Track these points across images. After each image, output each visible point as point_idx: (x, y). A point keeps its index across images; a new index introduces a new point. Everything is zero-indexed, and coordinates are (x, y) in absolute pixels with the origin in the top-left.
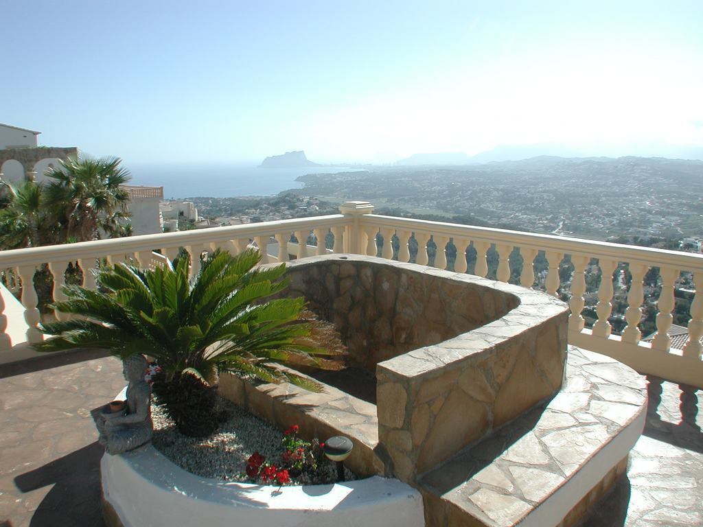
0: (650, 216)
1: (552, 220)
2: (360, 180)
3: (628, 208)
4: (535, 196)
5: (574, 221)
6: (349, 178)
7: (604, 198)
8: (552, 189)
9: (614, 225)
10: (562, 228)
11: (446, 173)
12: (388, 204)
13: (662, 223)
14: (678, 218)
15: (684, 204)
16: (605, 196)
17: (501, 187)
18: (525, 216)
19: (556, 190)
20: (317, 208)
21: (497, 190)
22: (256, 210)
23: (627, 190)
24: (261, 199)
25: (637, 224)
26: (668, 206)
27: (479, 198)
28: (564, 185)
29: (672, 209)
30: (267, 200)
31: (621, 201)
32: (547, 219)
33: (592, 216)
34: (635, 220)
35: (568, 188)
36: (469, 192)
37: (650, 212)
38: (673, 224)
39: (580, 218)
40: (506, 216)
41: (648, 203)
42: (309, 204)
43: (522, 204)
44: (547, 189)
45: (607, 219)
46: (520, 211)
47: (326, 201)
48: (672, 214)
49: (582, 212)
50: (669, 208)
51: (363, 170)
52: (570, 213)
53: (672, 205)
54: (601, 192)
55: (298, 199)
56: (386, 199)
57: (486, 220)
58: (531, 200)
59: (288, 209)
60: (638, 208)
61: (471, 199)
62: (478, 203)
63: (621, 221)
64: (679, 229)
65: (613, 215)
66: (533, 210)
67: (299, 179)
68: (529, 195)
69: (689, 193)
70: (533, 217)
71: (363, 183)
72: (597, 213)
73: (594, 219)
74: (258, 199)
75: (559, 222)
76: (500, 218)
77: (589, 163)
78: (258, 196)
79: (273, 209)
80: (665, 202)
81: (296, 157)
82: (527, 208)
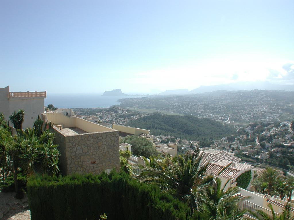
0: (266, 114)
1: (225, 117)
2: (144, 101)
3: (256, 111)
4: (217, 107)
5: (235, 117)
6: (140, 100)
7: (246, 107)
8: (224, 104)
9: (251, 118)
10: (229, 120)
11: (180, 98)
12: (156, 111)
13: (271, 116)
14: (277, 114)
15: (280, 109)
16: (247, 106)
17: (203, 103)
18: (213, 115)
19: (226, 104)
20: (126, 113)
21: (201, 104)
22: (101, 113)
23: (255, 103)
24: (103, 109)
25: (260, 117)
26: (273, 109)
27: (194, 108)
28: (229, 102)
29: (275, 111)
30: (105, 109)
31: (253, 108)
32: (223, 116)
33: (241, 114)
34: (259, 116)
35: (231, 103)
36: (190, 106)
37: (265, 112)
38: (275, 117)
39: (237, 115)
40: (206, 115)
41: (264, 108)
42: (123, 111)
43: (212, 110)
44: (222, 104)
45: (248, 116)
46: (211, 113)
47: (130, 109)
48: (275, 113)
49: (237, 113)
50: (273, 110)
51: (145, 97)
52: (232, 113)
53: (274, 109)
54: (245, 105)
55: (118, 109)
56: (155, 109)
57: (197, 117)
58: (216, 109)
59: (114, 113)
60: (260, 111)
61: (191, 108)
62: (194, 110)
63: (253, 116)
64: (278, 119)
65: (250, 114)
66: (217, 113)
67: (119, 101)
68: (215, 106)
69: (281, 104)
70: (217, 115)
71: (145, 102)
72: (243, 113)
73: (243, 116)
74: (101, 109)
75: (228, 117)
76: (203, 116)
77: (239, 92)
78: (101, 108)
79: (108, 113)
80: (271, 108)
81: (118, 92)
82: (214, 112)
